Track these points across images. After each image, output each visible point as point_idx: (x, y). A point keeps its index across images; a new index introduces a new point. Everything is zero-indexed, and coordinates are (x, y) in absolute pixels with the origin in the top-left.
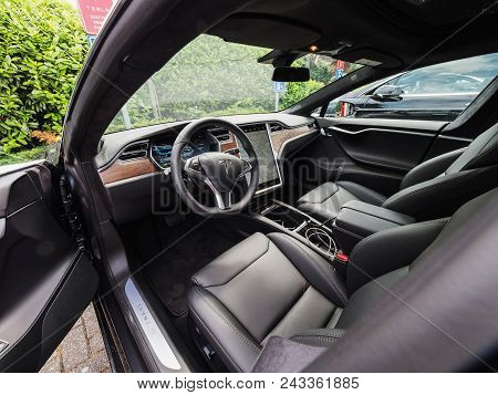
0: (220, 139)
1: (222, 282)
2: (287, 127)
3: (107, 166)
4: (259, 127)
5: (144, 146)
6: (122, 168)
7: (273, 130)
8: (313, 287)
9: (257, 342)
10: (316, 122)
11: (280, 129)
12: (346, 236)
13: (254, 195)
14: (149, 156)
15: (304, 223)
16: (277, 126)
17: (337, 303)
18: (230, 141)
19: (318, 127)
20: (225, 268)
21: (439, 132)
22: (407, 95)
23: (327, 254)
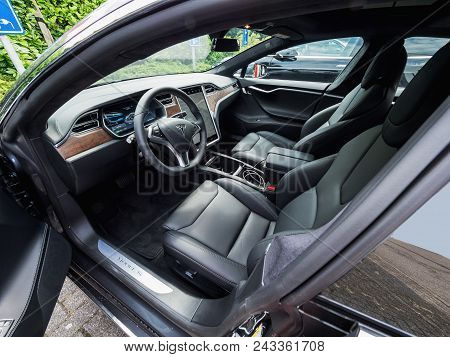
0: (165, 103)
1: (190, 222)
2: (218, 89)
3: (63, 141)
4: (196, 89)
5: (93, 116)
6: (79, 141)
7: (207, 92)
8: (254, 212)
9: (225, 256)
10: (238, 82)
11: (212, 90)
12: (273, 173)
13: (206, 147)
14: (101, 125)
15: (240, 168)
16: (211, 88)
17: (271, 219)
18: (173, 104)
19: (240, 87)
20: (189, 213)
21: (324, 91)
22: (299, 57)
23: (259, 187)
